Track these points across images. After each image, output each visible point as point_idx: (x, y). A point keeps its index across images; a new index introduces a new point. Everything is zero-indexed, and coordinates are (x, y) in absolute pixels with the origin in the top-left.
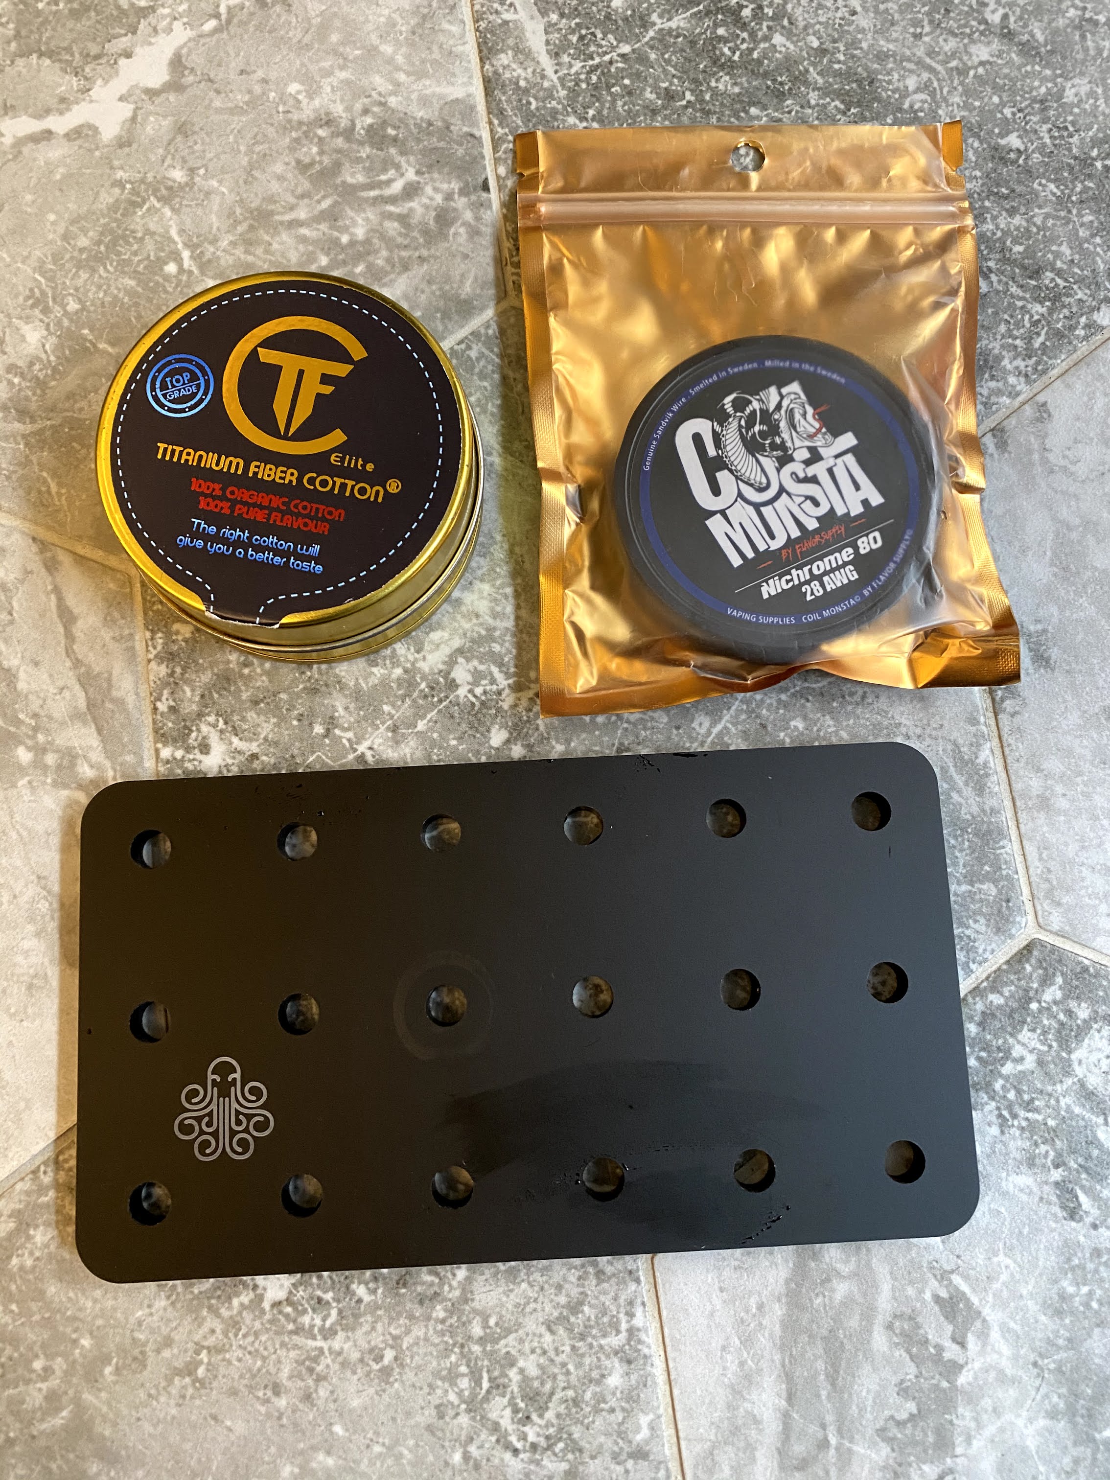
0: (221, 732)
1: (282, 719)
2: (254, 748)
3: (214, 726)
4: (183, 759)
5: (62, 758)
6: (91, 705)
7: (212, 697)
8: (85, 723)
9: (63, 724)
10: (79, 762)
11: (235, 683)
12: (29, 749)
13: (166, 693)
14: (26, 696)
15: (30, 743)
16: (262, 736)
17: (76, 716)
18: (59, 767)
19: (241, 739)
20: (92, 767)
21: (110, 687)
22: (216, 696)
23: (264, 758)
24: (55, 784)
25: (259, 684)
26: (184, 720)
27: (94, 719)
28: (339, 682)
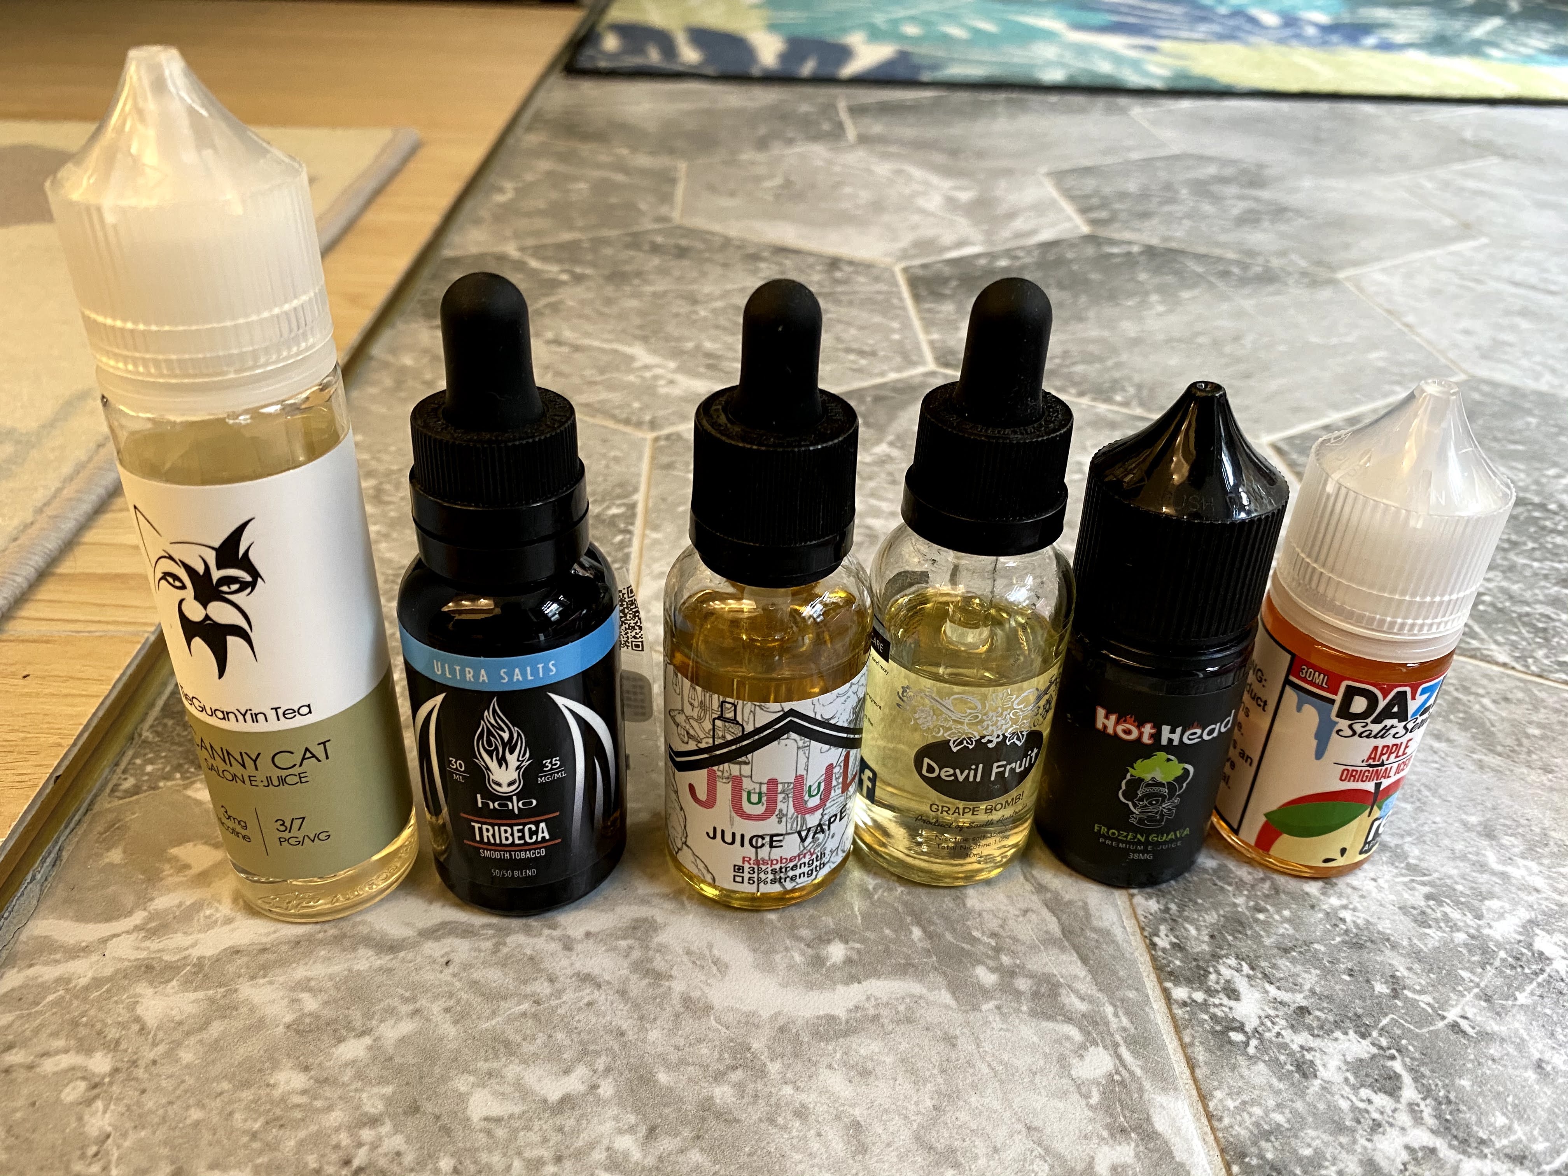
0: (1248, 976)
1: (1326, 973)
2: (1300, 999)
3: (1239, 970)
4: (1205, 1004)
5: (1039, 984)
6: (1067, 932)
7: (1224, 939)
8: (1063, 949)
9: (1033, 948)
10: (1063, 991)
11: (1251, 928)
12: (993, 970)
13: (1163, 929)
14: (980, 915)
15: (991, 963)
16: (1307, 987)
17: (1049, 941)
18: (1036, 995)
19: (1279, 988)
20: (1082, 999)
21: (1088, 916)
22: (1230, 938)
23: (1318, 1013)
24: (1033, 1013)
25: (1281, 931)
26: (1195, 960)
27: (1077, 949)
28: (1388, 940)
